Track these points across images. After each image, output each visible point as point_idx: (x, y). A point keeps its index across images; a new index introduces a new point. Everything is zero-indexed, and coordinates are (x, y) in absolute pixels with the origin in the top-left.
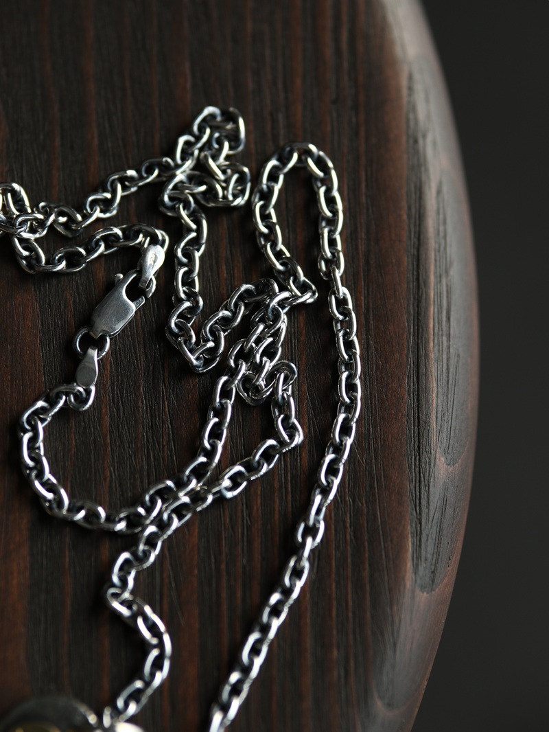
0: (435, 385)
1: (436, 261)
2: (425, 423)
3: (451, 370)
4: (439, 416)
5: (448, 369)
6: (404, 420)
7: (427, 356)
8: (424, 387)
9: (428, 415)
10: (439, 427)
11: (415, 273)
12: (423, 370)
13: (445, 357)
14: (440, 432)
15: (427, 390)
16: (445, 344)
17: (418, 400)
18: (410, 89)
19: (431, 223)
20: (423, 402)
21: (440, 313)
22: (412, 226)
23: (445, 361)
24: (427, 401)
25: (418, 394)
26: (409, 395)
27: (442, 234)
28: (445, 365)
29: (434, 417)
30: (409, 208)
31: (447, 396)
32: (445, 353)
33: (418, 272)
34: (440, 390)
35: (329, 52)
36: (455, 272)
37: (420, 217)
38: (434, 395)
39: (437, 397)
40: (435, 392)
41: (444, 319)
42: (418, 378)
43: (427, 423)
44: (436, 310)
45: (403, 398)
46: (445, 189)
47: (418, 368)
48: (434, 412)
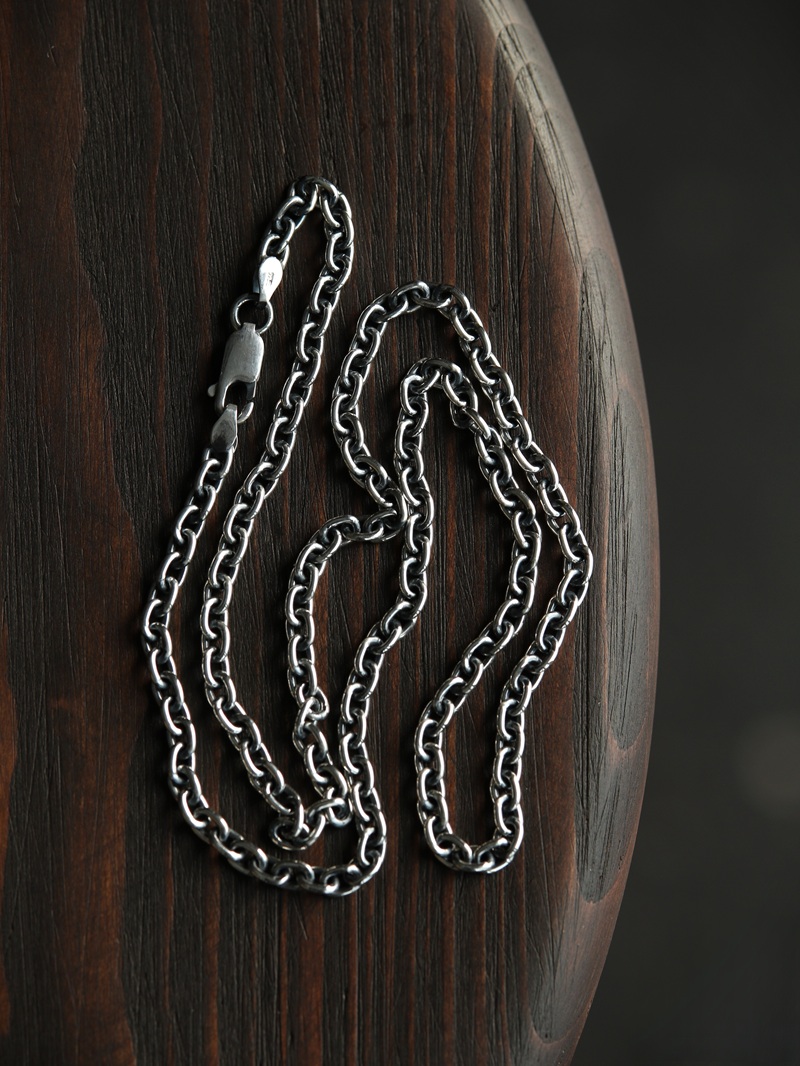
0: (607, 652)
1: (611, 502)
2: (596, 699)
3: (627, 633)
4: (612, 690)
5: (623, 633)
6: (571, 695)
7: (599, 618)
8: (594, 655)
9: (599, 689)
10: (611, 704)
11: (587, 518)
12: (593, 635)
13: (620, 618)
14: (612, 709)
15: (598, 660)
16: (621, 602)
17: (588, 672)
18: (585, 293)
19: (606, 456)
20: (593, 673)
21: (616, 564)
22: (584, 460)
23: (620, 623)
24: (599, 672)
25: (588, 664)
26: (577, 665)
27: (618, 470)
28: (620, 628)
29: (606, 692)
30: (581, 439)
31: (622, 666)
32: (620, 613)
33: (590, 516)
34: (614, 659)
35: (489, 248)
36: (633, 515)
37: (594, 449)
38: (607, 665)
39: (610, 667)
40: (607, 661)
41: (620, 573)
42: (588, 645)
43: (598, 698)
44: (611, 562)
45: (570, 669)
46: (623, 414)
47: (588, 633)
48: (606, 685)
